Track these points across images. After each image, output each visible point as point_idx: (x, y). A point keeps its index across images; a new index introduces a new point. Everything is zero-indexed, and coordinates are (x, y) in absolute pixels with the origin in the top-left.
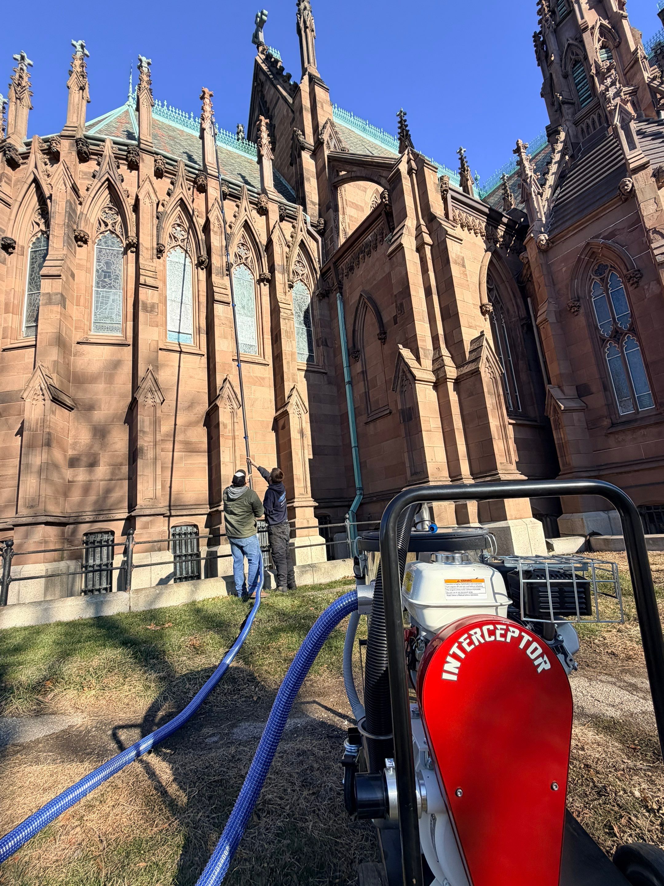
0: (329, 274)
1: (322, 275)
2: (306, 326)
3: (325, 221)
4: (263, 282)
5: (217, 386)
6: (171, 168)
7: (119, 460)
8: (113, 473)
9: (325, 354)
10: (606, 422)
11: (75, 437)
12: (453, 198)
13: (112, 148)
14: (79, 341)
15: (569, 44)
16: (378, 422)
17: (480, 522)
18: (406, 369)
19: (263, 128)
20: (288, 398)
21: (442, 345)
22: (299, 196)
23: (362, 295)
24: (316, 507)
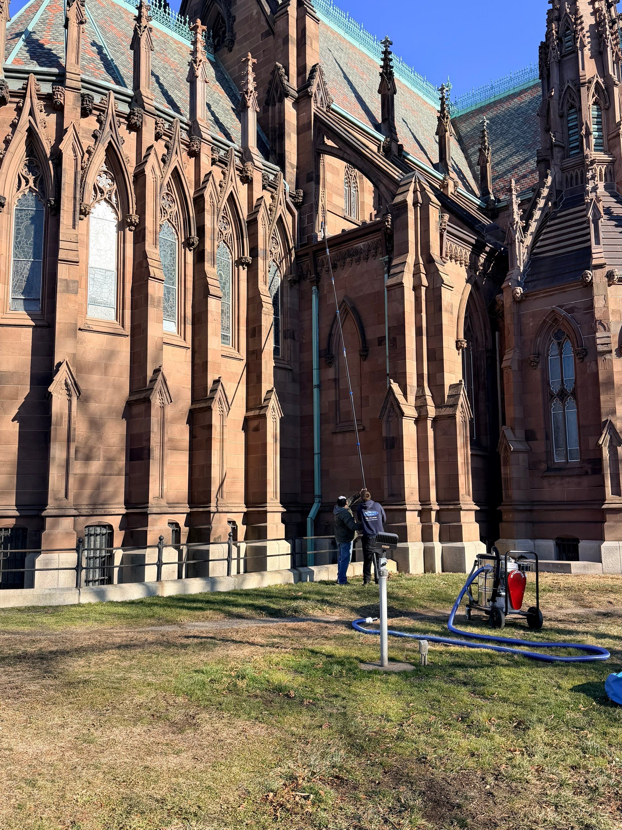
0: (304, 259)
3: (304, 193)
4: (243, 265)
5: (208, 386)
9: (292, 349)
10: (543, 466)
12: (448, 232)
13: (115, 104)
14: (82, 327)
15: (569, 87)
16: (347, 434)
17: (440, 541)
18: (394, 403)
19: (250, 69)
20: (265, 400)
21: (426, 384)
22: (279, 154)
23: (344, 301)
24: (283, 513)
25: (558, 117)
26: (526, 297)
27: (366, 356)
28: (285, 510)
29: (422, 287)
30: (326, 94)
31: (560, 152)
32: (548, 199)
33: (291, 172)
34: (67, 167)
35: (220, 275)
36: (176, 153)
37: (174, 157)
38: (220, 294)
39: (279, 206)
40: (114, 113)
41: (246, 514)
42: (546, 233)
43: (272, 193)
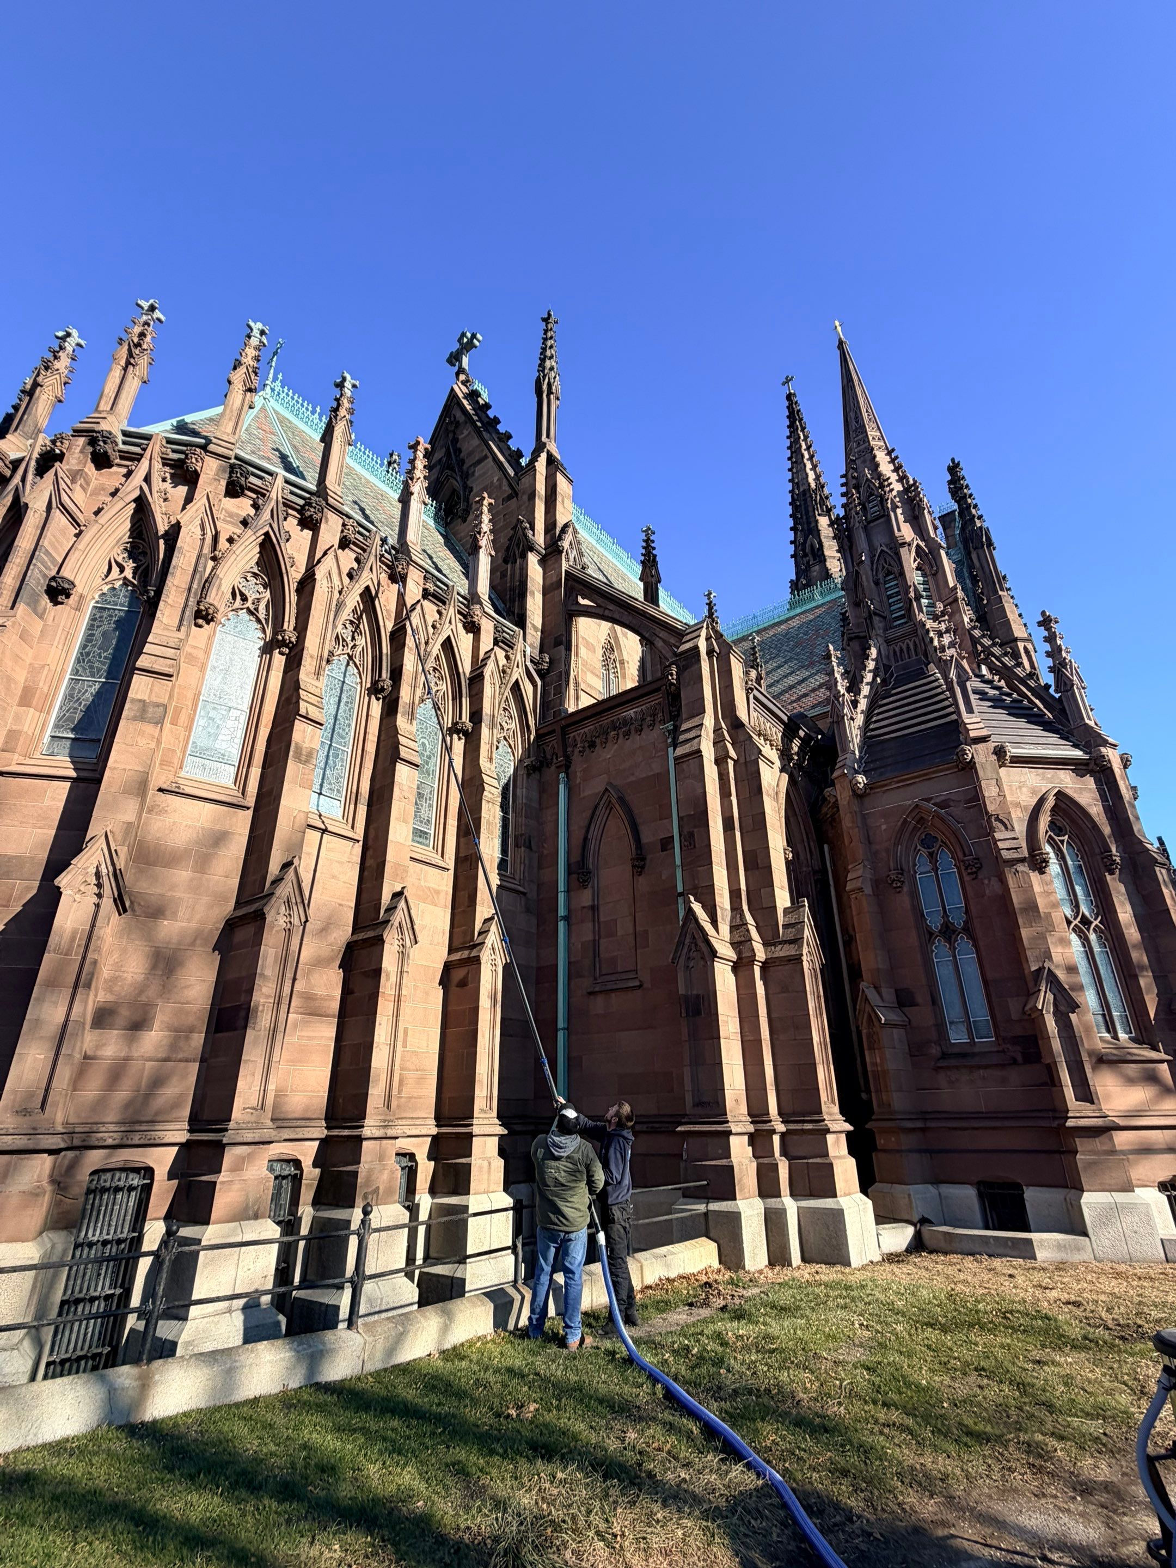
0: (549, 739)
1: (538, 736)
2: (502, 811)
3: (550, 659)
4: (458, 734)
5: (383, 902)
6: (361, 538)
7: (191, 1020)
8: (174, 1046)
9: (527, 862)
10: (935, 1051)
11: (118, 966)
12: (755, 698)
13: (283, 489)
14: (165, 786)
15: (882, 551)
16: (613, 995)
17: (792, 1195)
18: (698, 935)
19: (485, 509)
20: (480, 934)
21: (745, 907)
22: (518, 614)
23: (606, 790)
24: (502, 1137)
25: (872, 584)
26: (871, 789)
27: (643, 867)
28: (506, 1132)
29: (729, 760)
30: (581, 554)
31: (880, 622)
32: (876, 672)
33: (534, 636)
34: (186, 547)
35: (423, 744)
36: (371, 569)
37: (366, 573)
38: (417, 760)
39: (515, 669)
40: (280, 498)
41: (435, 1139)
42: (878, 714)
43: (507, 651)
